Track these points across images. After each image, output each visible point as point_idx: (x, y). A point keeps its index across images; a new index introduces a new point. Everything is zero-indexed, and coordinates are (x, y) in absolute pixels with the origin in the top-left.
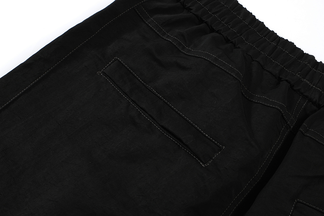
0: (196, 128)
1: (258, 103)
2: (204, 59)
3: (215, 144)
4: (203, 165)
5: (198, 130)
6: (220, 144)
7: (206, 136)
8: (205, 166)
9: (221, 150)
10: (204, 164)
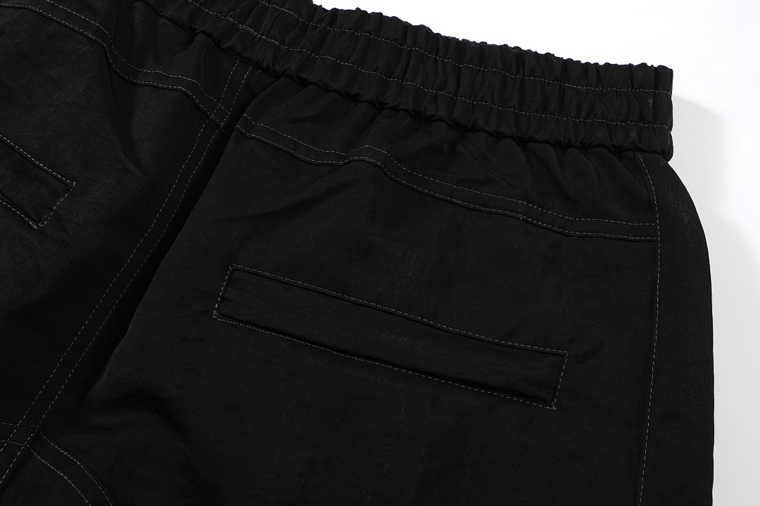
0: (21, 154)
1: (146, 85)
2: (29, 9)
3: (58, 179)
4: (35, 227)
5: (25, 157)
6: (67, 179)
7: (39, 167)
8: (38, 226)
9: (69, 190)
10: (36, 222)
